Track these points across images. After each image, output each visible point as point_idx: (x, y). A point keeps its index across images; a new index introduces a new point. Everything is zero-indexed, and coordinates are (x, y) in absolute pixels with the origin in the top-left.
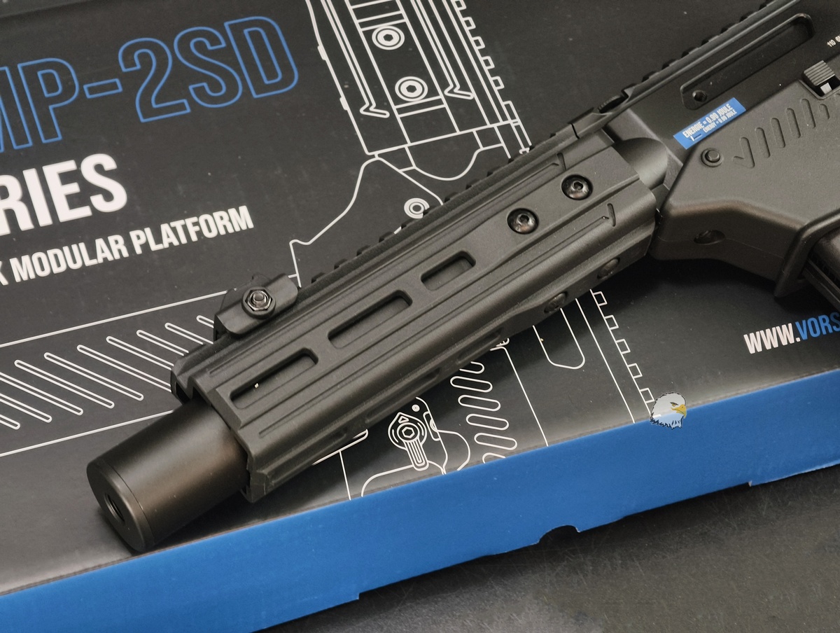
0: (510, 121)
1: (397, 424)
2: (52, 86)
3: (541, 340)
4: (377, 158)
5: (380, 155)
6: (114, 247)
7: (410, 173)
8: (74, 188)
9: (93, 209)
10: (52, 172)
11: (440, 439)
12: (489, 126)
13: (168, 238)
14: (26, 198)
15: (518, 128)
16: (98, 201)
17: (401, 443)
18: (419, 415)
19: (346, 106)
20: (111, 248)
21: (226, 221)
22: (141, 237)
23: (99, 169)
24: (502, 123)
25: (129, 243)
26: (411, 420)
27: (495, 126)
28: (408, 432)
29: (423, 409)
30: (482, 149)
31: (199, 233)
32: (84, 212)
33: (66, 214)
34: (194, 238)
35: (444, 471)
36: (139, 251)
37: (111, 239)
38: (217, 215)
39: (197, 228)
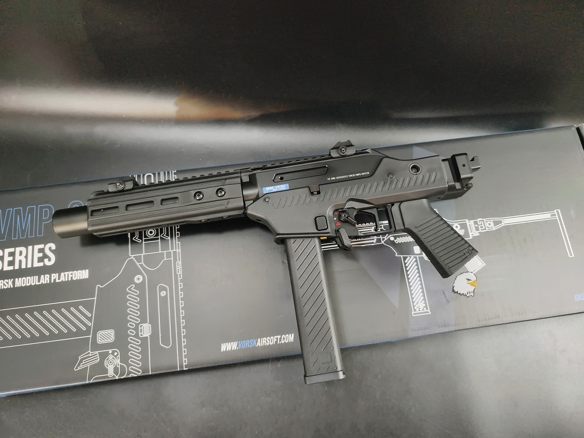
0: (177, 250)
2: (46, 216)
3: (160, 335)
4: (132, 258)
5: (134, 257)
7: (141, 265)
8: (41, 255)
9: (44, 264)
10: (37, 247)
11: (119, 366)
12: (170, 251)
13: (63, 279)
16: (46, 260)
17: (107, 366)
18: (116, 356)
19: (129, 237)
20: (45, 279)
22: (55, 276)
23: (50, 248)
24: (175, 250)
26: (113, 358)
27: (172, 251)
28: (111, 362)
29: (118, 355)
30: (165, 259)
31: (72, 277)
32: (41, 264)
34: (70, 279)
36: (52, 282)
37: (46, 276)
38: (79, 271)
39: (72, 276)
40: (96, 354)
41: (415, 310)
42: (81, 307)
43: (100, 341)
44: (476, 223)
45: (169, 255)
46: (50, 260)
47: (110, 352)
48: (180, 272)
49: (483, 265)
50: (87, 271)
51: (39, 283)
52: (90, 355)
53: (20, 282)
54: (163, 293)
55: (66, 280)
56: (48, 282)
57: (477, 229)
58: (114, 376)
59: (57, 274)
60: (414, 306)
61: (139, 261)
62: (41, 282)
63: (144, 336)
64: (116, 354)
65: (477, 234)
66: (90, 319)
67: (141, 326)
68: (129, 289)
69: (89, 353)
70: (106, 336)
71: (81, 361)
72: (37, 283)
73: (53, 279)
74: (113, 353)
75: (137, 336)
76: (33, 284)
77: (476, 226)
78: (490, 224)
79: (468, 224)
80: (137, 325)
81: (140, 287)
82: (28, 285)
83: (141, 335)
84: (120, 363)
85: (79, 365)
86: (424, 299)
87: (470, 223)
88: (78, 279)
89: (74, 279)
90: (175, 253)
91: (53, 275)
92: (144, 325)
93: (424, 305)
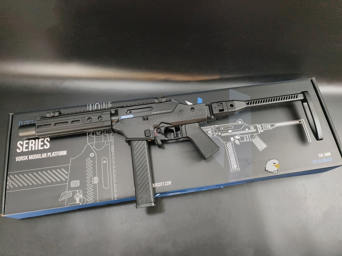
1: (76, 195)
6: (45, 155)
7: (93, 148)
9: (44, 148)
13: (53, 155)
14: (35, 145)
15: (113, 142)
17: (76, 198)
18: (80, 193)
20: (44, 155)
21: (62, 153)
22: (49, 154)
25: (47, 155)
29: (81, 193)
31: (58, 154)
32: (43, 148)
33: (40, 148)
34: (57, 155)
35: (81, 204)
36: (48, 157)
37: (45, 154)
38: (62, 151)
40: (70, 193)
41: (232, 169)
42: (62, 169)
43: (72, 186)
44: (262, 126)
45: (107, 143)
46: (47, 146)
47: (77, 191)
48: (113, 151)
49: (266, 146)
50: (66, 151)
51: (41, 158)
52: (67, 193)
53: (31, 157)
54: (105, 162)
55: (55, 156)
56: (46, 157)
57: (262, 129)
58: (79, 204)
59: (51, 153)
60: (232, 167)
61: (92, 146)
62: (42, 157)
63: (95, 183)
64: (80, 192)
65: (262, 131)
66: (67, 175)
67: (93, 178)
68: (87, 160)
69: (66, 192)
70: (75, 183)
71: (62, 196)
72: (40, 158)
73: (48, 155)
74: (79, 192)
75: (91, 183)
76: (38, 158)
77: (262, 127)
78: (269, 126)
79: (258, 126)
80: (91, 178)
81: (93, 159)
82: (35, 158)
83: (93, 183)
84: (82, 197)
85: (61, 198)
86: (237, 163)
87: (259, 126)
88: (61, 155)
89: (59, 155)
90: (111, 142)
91: (48, 153)
92: (95, 178)
93: (237, 166)
